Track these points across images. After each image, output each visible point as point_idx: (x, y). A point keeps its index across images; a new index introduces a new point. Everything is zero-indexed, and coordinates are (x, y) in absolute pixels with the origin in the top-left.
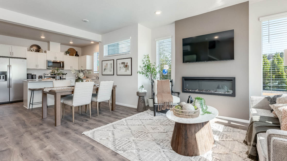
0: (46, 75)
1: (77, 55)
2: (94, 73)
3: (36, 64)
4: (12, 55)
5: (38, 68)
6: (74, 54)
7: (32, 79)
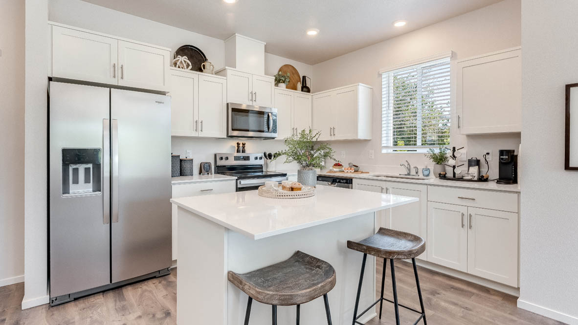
0: (222, 158)
1: (305, 89)
2: (384, 151)
3: (196, 119)
4: (120, 75)
5: (201, 135)
6: (299, 86)
7: (181, 175)
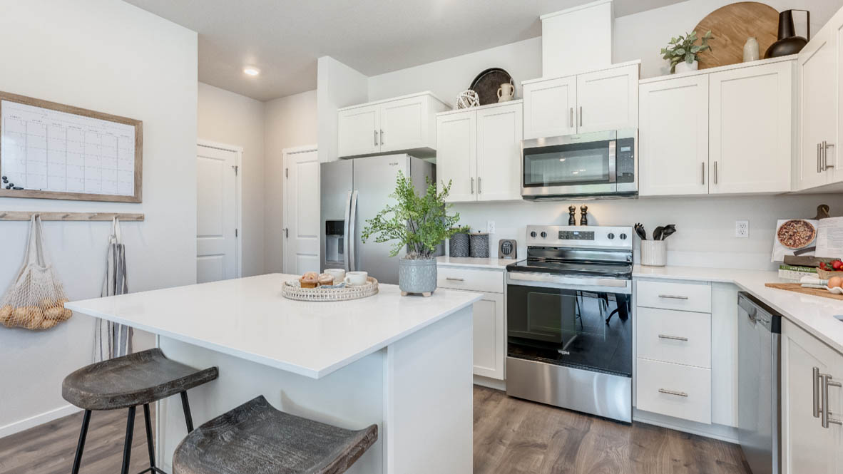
0: (533, 235)
1: (781, 49)
3: (472, 175)
5: (479, 198)
7: (469, 256)
